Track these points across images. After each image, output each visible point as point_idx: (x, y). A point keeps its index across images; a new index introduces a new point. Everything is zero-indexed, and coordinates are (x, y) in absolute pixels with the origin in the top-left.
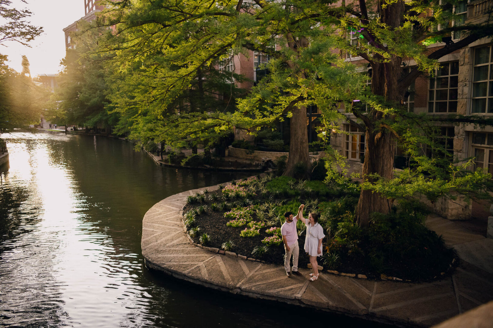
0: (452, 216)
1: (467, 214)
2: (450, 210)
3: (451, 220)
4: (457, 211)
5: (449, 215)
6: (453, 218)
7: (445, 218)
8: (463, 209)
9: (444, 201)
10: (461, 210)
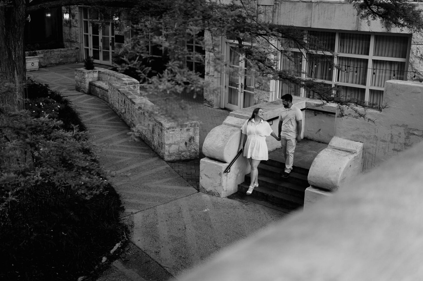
0: (170, 155)
1: (193, 151)
2: (166, 146)
3: (168, 162)
4: (177, 147)
5: (167, 153)
6: (173, 158)
7: (162, 158)
8: (186, 143)
9: (160, 132)
10: (183, 145)
